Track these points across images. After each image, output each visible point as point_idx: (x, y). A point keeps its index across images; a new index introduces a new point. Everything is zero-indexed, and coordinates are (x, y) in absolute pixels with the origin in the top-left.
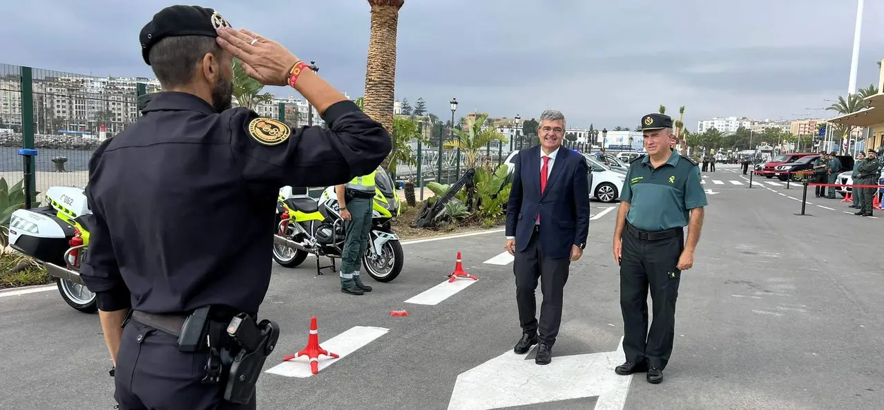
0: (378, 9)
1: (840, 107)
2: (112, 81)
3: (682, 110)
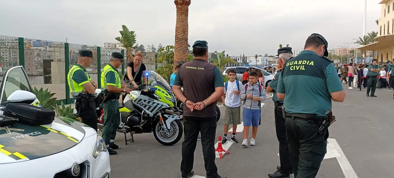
0: (180, 6)
1: (360, 42)
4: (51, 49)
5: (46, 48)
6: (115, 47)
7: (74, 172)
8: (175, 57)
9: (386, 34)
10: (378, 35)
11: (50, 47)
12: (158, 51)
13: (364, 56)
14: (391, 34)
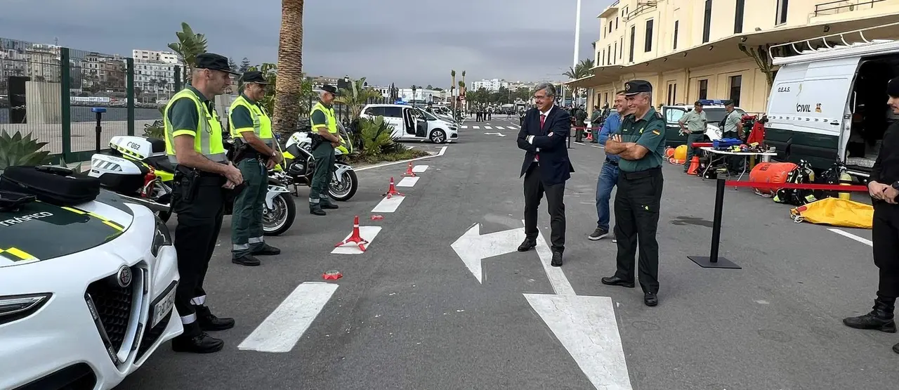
1: (571, 74)
3: (464, 74)
4: (22, 56)
5: (11, 55)
6: (158, 59)
7: (122, 280)
8: (278, 83)
9: (606, 65)
10: (595, 66)
11: (21, 52)
12: (241, 70)
13: (574, 95)
14: (613, 65)
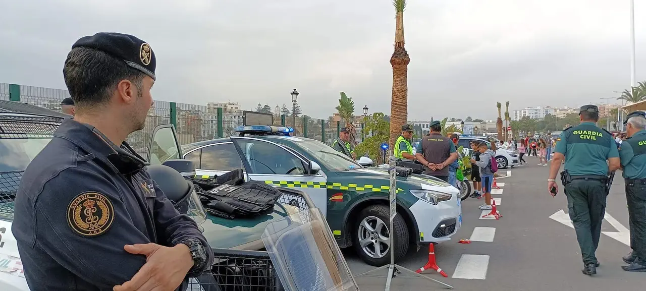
1: (626, 97)
2: (52, 104)
3: (507, 104)
8: (391, 127)
